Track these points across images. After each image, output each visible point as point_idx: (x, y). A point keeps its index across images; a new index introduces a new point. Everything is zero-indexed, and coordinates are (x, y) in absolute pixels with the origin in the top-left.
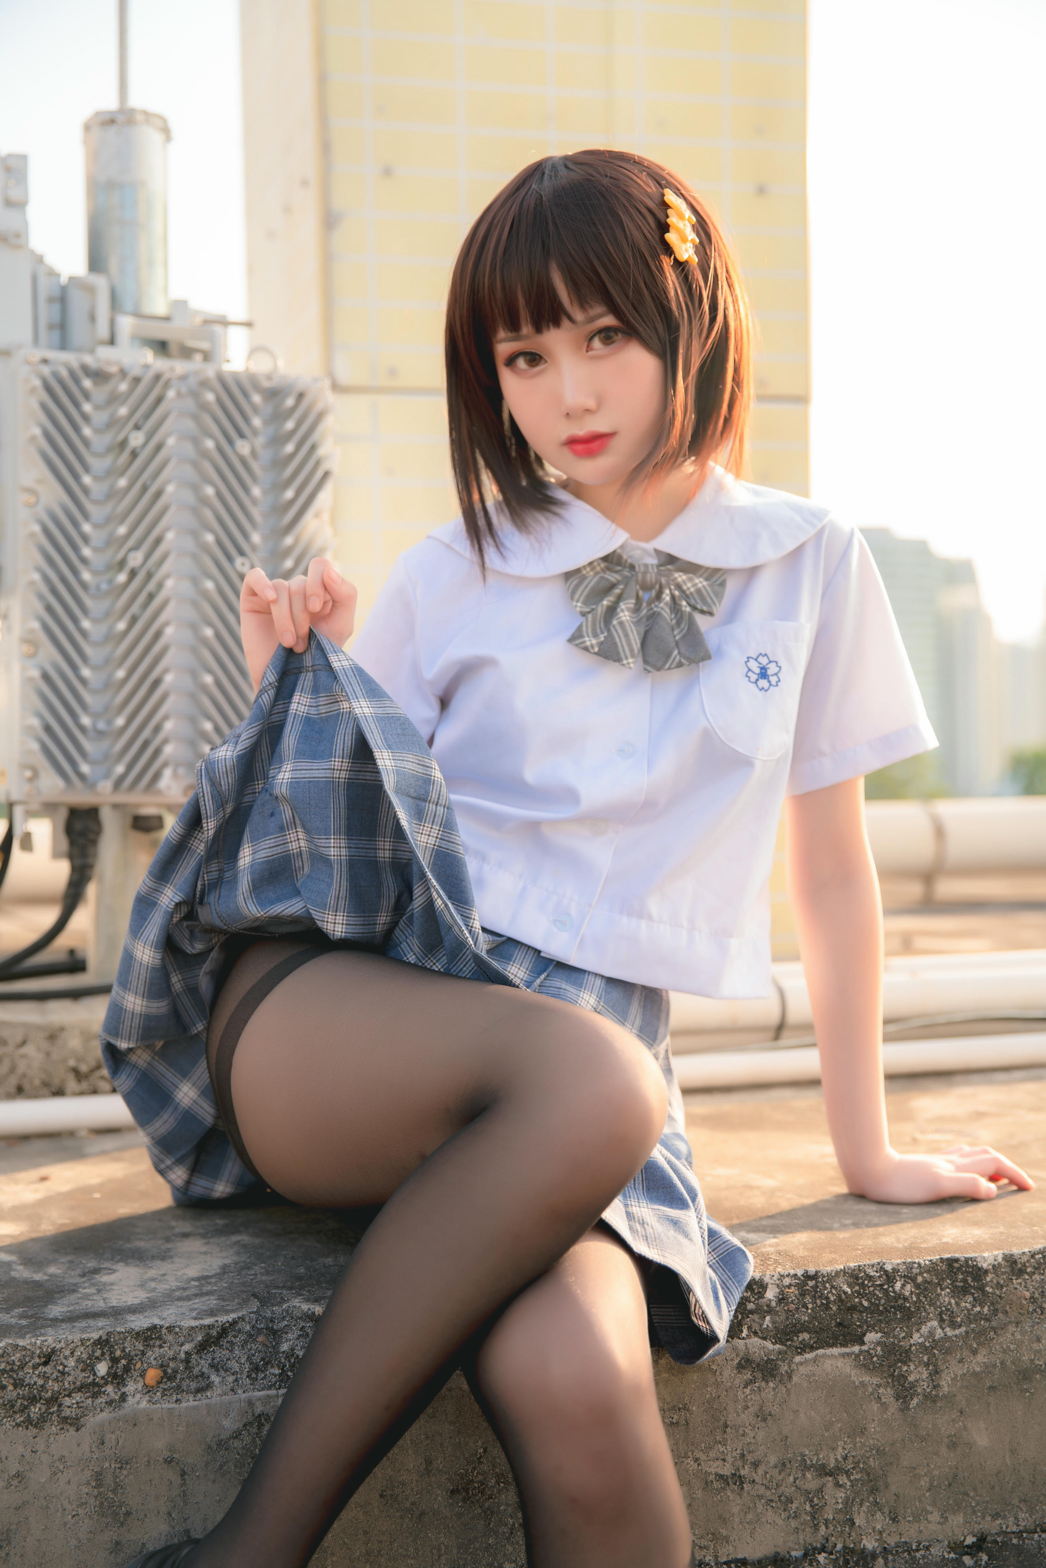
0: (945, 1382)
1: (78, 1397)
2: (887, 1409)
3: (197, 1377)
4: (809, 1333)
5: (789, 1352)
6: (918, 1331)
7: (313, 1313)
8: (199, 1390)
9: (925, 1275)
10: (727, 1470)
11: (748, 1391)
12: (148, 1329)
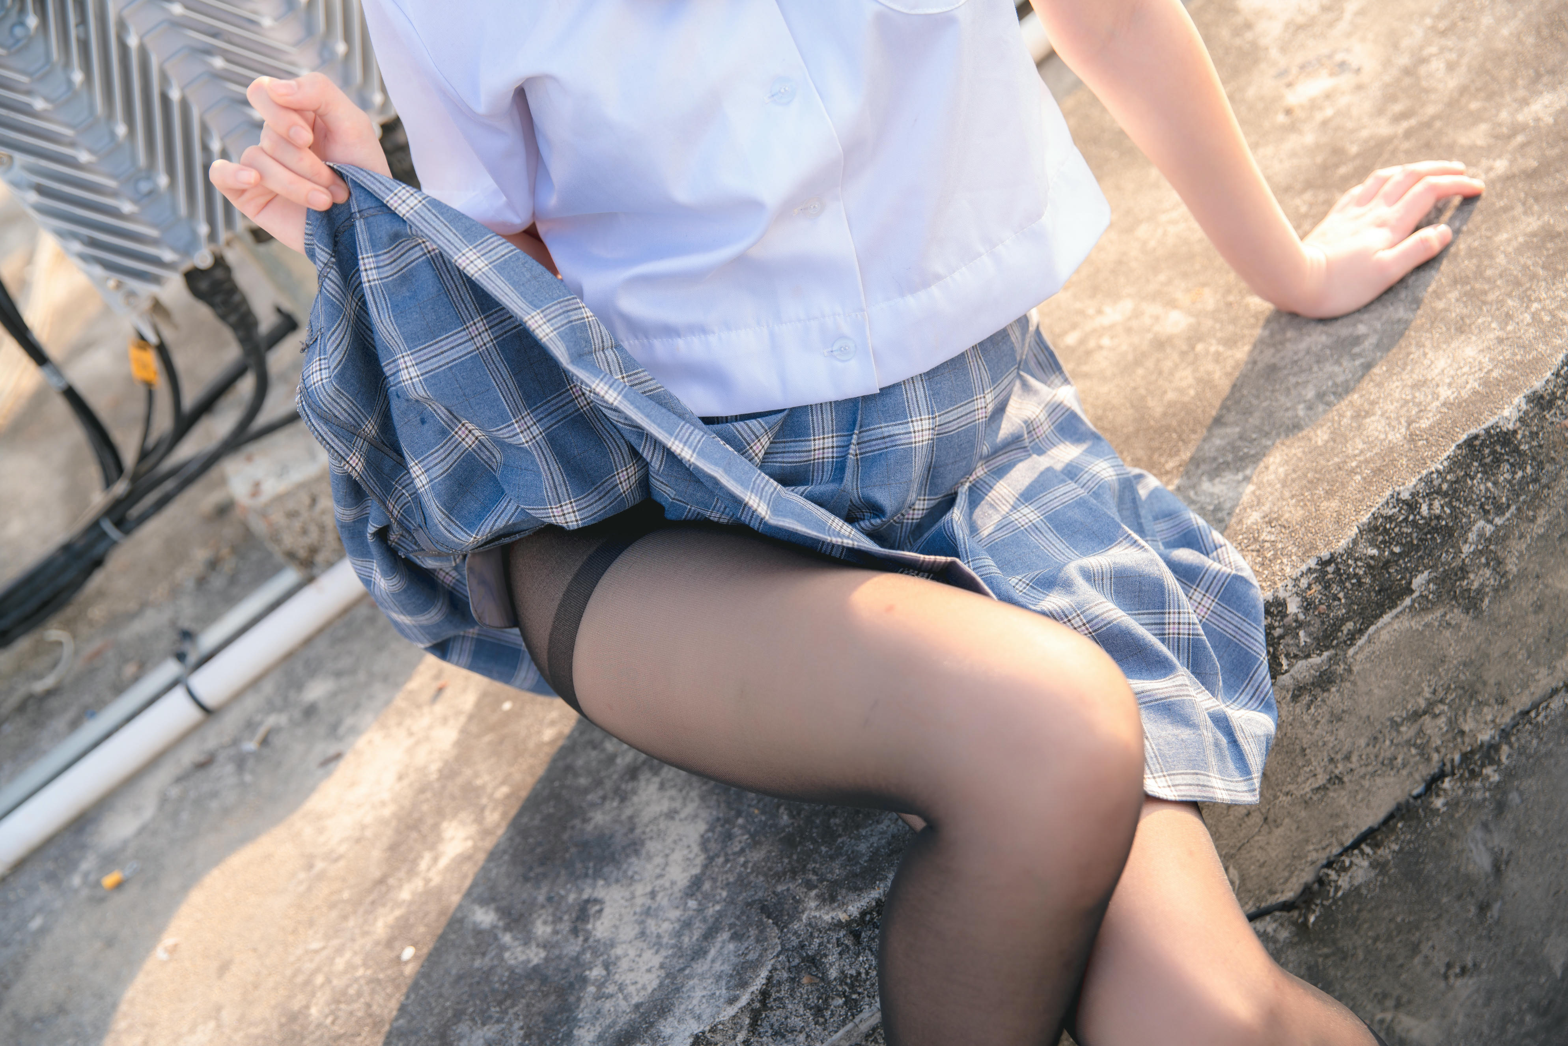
4: (1352, 619)
5: (1339, 652)
6: (1465, 542)
7: (840, 921)
9: (1449, 477)
10: (1322, 779)
11: (1313, 710)
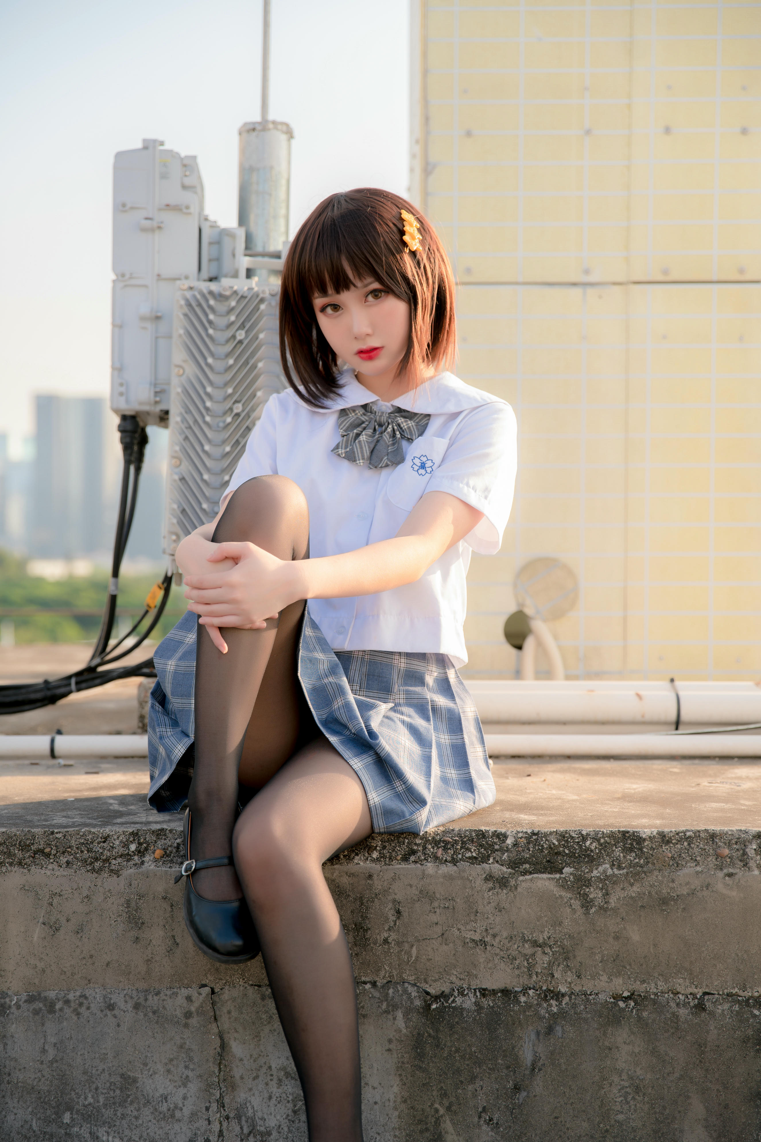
0: (613, 901)
1: (119, 860)
2: (575, 912)
3: (182, 856)
4: (530, 865)
5: (516, 874)
6: (597, 869)
9: (606, 839)
10: (477, 937)
11: (490, 893)
12: (159, 830)
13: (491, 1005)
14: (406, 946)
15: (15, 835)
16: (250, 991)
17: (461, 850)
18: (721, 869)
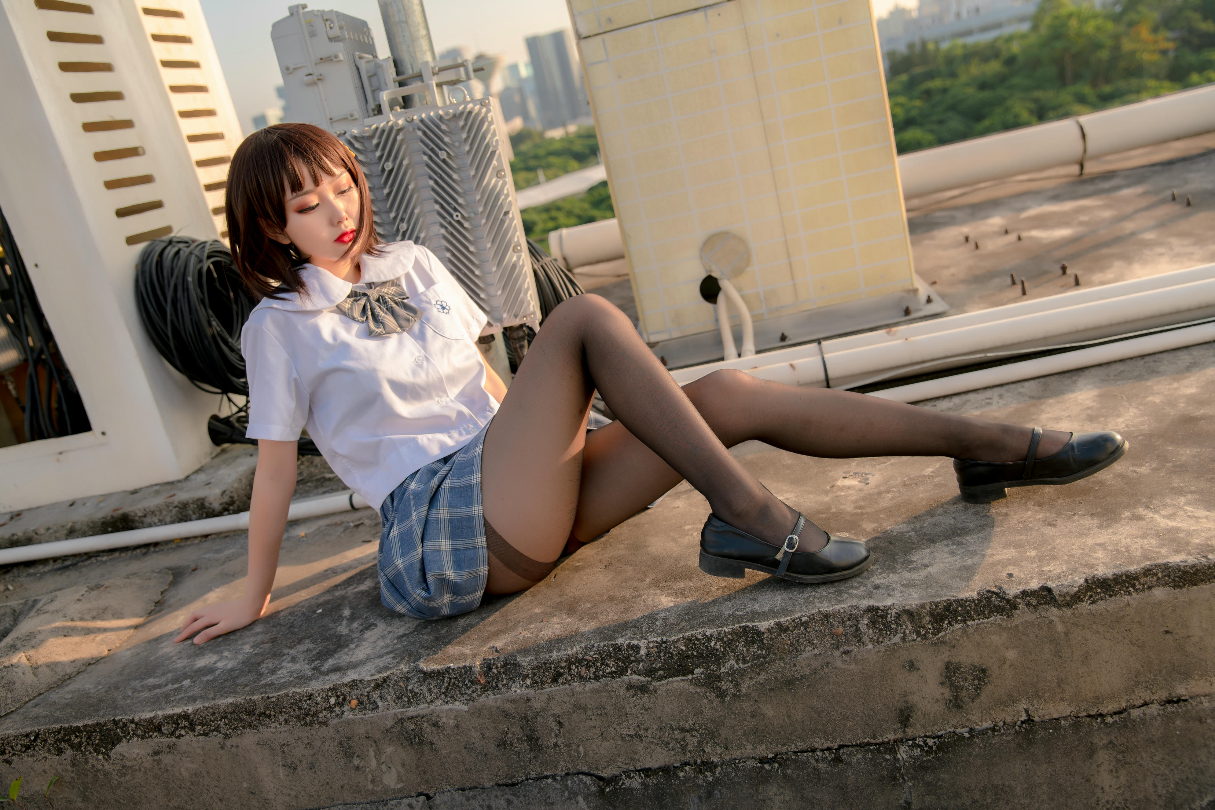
0: (744, 689)
1: (324, 713)
2: (712, 702)
3: (372, 703)
4: (664, 671)
5: (653, 681)
6: (724, 666)
8: (373, 709)
9: (729, 636)
10: (632, 732)
11: (634, 699)
12: (351, 682)
13: (655, 782)
14: (574, 747)
15: (240, 704)
16: (457, 795)
17: (601, 666)
18: (838, 648)
